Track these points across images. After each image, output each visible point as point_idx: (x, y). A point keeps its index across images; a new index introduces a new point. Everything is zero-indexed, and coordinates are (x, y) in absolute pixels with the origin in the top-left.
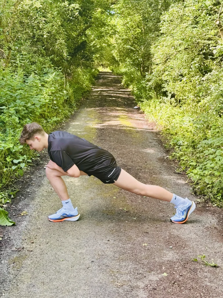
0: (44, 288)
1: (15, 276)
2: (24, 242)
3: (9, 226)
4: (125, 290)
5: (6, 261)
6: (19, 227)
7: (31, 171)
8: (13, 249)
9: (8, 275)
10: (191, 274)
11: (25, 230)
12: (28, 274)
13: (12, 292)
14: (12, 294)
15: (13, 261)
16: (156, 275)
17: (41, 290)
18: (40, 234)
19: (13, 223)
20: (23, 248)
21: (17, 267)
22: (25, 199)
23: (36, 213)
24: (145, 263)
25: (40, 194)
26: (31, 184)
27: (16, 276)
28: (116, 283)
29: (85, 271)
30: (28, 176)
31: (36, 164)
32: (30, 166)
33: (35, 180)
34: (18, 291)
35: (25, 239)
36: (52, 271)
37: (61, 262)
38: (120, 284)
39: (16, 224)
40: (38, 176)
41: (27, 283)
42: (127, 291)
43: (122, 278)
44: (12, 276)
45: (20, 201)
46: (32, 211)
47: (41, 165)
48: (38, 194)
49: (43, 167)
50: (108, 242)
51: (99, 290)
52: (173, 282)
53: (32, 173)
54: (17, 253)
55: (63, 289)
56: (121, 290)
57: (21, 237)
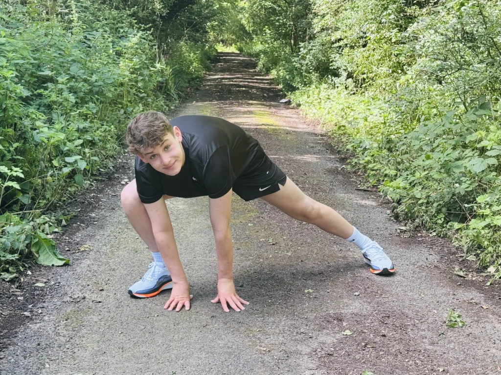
0: (124, 355)
1: (68, 339)
2: (86, 288)
3: (58, 266)
4: (275, 357)
5: (52, 317)
6: (77, 268)
7: (98, 188)
8: (65, 300)
9: (57, 338)
10: (395, 333)
11: (87, 272)
12: (93, 336)
13: (63, 362)
14: (63, 365)
15: (65, 316)
16: (332, 335)
17: (118, 360)
18: (115, 277)
19: (64, 262)
20: (84, 298)
21: (72, 325)
22: (86, 228)
23: (108, 247)
24: (311, 317)
25: (115, 220)
26: (99, 206)
27: (72, 338)
28: (258, 347)
29: (200, 330)
30: (92, 195)
31: (107, 178)
32: (96, 180)
33: (105, 200)
34: (75, 361)
35: (88, 285)
36: (139, 332)
37: (154, 318)
38: (264, 349)
39: (70, 263)
40: (110, 196)
41: (91, 349)
42: (278, 358)
43: (268, 339)
44: (63, 340)
45: (78, 229)
46: (101, 244)
47: (117, 179)
48: (111, 221)
49: (120, 182)
50: (240, 288)
51: (227, 358)
52: (363, 344)
53: (101, 191)
54: (72, 305)
55: (159, 357)
56: (266, 358)
57: (80, 282)
